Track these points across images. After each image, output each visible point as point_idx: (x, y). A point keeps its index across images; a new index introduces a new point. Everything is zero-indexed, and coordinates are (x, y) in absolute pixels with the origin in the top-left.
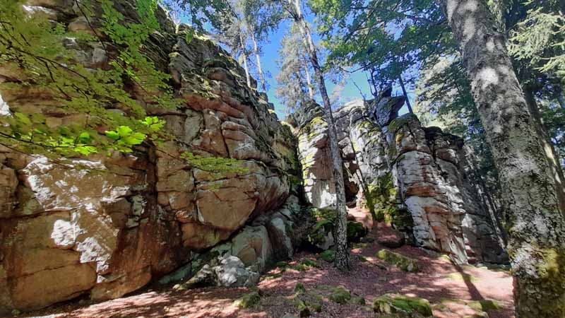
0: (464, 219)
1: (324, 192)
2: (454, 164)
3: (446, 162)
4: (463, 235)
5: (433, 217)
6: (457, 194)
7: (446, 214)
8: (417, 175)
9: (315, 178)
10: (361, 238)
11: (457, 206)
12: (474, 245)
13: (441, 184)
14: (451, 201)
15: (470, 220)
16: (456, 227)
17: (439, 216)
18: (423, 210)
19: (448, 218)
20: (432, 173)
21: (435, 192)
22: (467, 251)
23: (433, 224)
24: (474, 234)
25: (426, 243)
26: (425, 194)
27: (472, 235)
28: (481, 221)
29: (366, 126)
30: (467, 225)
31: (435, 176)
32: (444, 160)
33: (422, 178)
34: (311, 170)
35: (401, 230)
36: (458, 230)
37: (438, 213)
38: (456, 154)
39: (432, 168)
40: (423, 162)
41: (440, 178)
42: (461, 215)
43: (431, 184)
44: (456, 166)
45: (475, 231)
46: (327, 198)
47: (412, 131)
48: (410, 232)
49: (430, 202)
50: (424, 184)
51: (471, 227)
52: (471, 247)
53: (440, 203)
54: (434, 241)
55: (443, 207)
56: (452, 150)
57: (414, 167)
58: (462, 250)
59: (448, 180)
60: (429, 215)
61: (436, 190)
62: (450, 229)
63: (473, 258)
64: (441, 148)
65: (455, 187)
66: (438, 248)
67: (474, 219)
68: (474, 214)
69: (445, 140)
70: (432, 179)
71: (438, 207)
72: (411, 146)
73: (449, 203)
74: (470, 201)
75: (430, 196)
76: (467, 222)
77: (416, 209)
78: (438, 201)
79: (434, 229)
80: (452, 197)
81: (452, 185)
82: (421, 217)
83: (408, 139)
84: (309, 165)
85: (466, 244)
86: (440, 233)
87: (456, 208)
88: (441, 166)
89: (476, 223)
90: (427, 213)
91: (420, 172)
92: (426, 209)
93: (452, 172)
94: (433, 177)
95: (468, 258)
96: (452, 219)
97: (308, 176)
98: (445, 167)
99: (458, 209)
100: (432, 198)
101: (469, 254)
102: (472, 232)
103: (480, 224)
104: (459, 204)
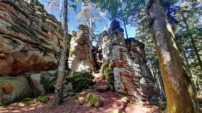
0: (141, 80)
1: (81, 64)
2: (139, 54)
3: (135, 53)
4: (140, 87)
5: (124, 78)
6: (138, 68)
7: (132, 76)
8: (117, 56)
9: (75, 57)
10: (90, 87)
11: (137, 73)
12: (145, 92)
13: (130, 62)
14: (135, 71)
15: (144, 80)
16: (137, 84)
17: (128, 77)
18: (120, 74)
19: (133, 78)
20: (125, 56)
21: (126, 65)
22: (142, 95)
23: (123, 81)
24: (146, 87)
25: (118, 91)
26: (121, 66)
27: (144, 88)
28: (149, 81)
29: (106, 37)
30: (142, 83)
31: (127, 58)
32: (134, 52)
33: (119, 57)
34: (74, 53)
35: (109, 84)
36: (138, 85)
37: (127, 76)
38: (140, 50)
39: (126, 54)
40: (121, 50)
41: (130, 59)
42: (140, 78)
43: (124, 61)
44: (140, 55)
45: (146, 86)
46: (82, 67)
47: (118, 36)
48: (113, 84)
49: (123, 70)
50: (120, 61)
51: (144, 84)
52: (143, 93)
53: (128, 71)
54: (123, 90)
55: (129, 73)
56: (138, 48)
57: (116, 52)
58: (140, 95)
59: (134, 61)
60: (122, 76)
61: (127, 64)
62: (134, 84)
63: (144, 99)
64: (133, 46)
65: (138, 64)
66: (126, 93)
67: (146, 80)
68: (146, 78)
69: (135, 43)
70: (125, 59)
71: (126, 72)
72: (116, 42)
73: (133, 71)
74: (145, 72)
75: (123, 67)
76: (142, 81)
77: (116, 73)
78: (127, 69)
79: (124, 83)
80: (135, 69)
81: (136, 63)
82: (117, 77)
83: (115, 39)
84: (72, 51)
85: (141, 92)
86: (127, 85)
87: (137, 74)
88: (132, 54)
89: (147, 82)
90: (121, 75)
91: (118, 55)
92: (121, 74)
93: (137, 57)
94: (126, 58)
95: (143, 98)
96: (135, 79)
97: (71, 56)
98: (134, 55)
99: (138, 75)
100: (124, 68)
101: (143, 97)
102: (144, 86)
103: (149, 83)
104: (138, 72)
